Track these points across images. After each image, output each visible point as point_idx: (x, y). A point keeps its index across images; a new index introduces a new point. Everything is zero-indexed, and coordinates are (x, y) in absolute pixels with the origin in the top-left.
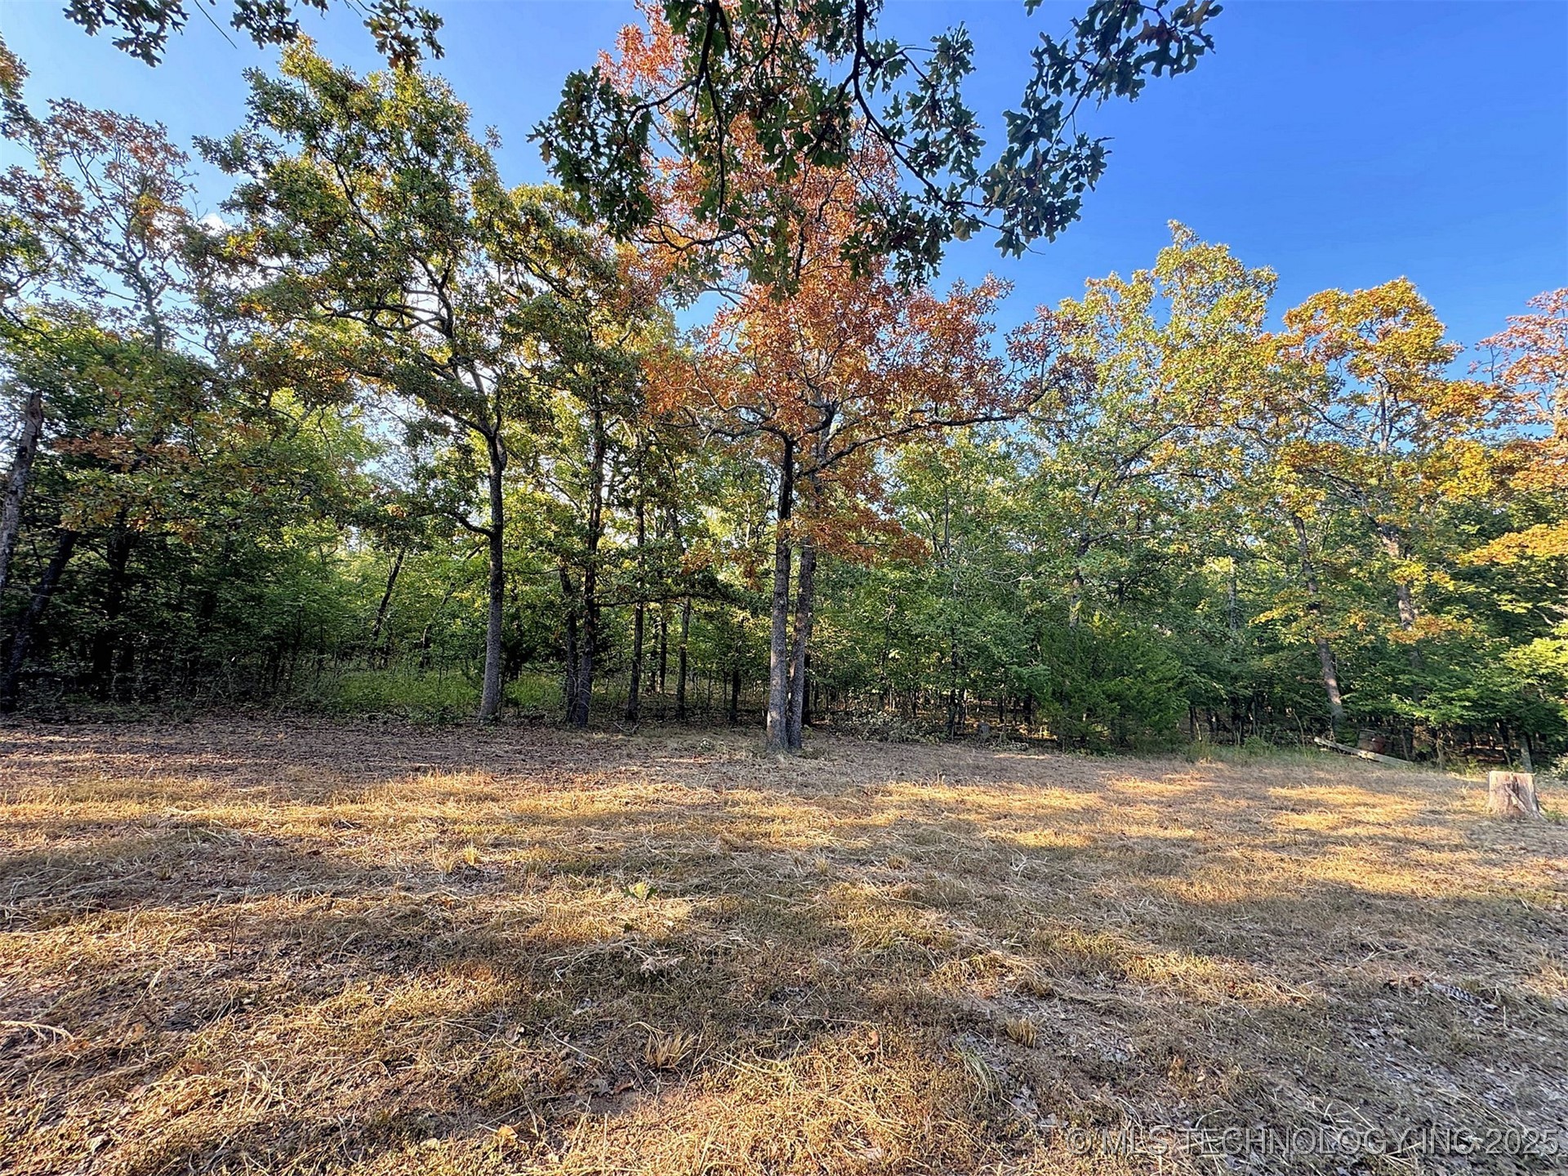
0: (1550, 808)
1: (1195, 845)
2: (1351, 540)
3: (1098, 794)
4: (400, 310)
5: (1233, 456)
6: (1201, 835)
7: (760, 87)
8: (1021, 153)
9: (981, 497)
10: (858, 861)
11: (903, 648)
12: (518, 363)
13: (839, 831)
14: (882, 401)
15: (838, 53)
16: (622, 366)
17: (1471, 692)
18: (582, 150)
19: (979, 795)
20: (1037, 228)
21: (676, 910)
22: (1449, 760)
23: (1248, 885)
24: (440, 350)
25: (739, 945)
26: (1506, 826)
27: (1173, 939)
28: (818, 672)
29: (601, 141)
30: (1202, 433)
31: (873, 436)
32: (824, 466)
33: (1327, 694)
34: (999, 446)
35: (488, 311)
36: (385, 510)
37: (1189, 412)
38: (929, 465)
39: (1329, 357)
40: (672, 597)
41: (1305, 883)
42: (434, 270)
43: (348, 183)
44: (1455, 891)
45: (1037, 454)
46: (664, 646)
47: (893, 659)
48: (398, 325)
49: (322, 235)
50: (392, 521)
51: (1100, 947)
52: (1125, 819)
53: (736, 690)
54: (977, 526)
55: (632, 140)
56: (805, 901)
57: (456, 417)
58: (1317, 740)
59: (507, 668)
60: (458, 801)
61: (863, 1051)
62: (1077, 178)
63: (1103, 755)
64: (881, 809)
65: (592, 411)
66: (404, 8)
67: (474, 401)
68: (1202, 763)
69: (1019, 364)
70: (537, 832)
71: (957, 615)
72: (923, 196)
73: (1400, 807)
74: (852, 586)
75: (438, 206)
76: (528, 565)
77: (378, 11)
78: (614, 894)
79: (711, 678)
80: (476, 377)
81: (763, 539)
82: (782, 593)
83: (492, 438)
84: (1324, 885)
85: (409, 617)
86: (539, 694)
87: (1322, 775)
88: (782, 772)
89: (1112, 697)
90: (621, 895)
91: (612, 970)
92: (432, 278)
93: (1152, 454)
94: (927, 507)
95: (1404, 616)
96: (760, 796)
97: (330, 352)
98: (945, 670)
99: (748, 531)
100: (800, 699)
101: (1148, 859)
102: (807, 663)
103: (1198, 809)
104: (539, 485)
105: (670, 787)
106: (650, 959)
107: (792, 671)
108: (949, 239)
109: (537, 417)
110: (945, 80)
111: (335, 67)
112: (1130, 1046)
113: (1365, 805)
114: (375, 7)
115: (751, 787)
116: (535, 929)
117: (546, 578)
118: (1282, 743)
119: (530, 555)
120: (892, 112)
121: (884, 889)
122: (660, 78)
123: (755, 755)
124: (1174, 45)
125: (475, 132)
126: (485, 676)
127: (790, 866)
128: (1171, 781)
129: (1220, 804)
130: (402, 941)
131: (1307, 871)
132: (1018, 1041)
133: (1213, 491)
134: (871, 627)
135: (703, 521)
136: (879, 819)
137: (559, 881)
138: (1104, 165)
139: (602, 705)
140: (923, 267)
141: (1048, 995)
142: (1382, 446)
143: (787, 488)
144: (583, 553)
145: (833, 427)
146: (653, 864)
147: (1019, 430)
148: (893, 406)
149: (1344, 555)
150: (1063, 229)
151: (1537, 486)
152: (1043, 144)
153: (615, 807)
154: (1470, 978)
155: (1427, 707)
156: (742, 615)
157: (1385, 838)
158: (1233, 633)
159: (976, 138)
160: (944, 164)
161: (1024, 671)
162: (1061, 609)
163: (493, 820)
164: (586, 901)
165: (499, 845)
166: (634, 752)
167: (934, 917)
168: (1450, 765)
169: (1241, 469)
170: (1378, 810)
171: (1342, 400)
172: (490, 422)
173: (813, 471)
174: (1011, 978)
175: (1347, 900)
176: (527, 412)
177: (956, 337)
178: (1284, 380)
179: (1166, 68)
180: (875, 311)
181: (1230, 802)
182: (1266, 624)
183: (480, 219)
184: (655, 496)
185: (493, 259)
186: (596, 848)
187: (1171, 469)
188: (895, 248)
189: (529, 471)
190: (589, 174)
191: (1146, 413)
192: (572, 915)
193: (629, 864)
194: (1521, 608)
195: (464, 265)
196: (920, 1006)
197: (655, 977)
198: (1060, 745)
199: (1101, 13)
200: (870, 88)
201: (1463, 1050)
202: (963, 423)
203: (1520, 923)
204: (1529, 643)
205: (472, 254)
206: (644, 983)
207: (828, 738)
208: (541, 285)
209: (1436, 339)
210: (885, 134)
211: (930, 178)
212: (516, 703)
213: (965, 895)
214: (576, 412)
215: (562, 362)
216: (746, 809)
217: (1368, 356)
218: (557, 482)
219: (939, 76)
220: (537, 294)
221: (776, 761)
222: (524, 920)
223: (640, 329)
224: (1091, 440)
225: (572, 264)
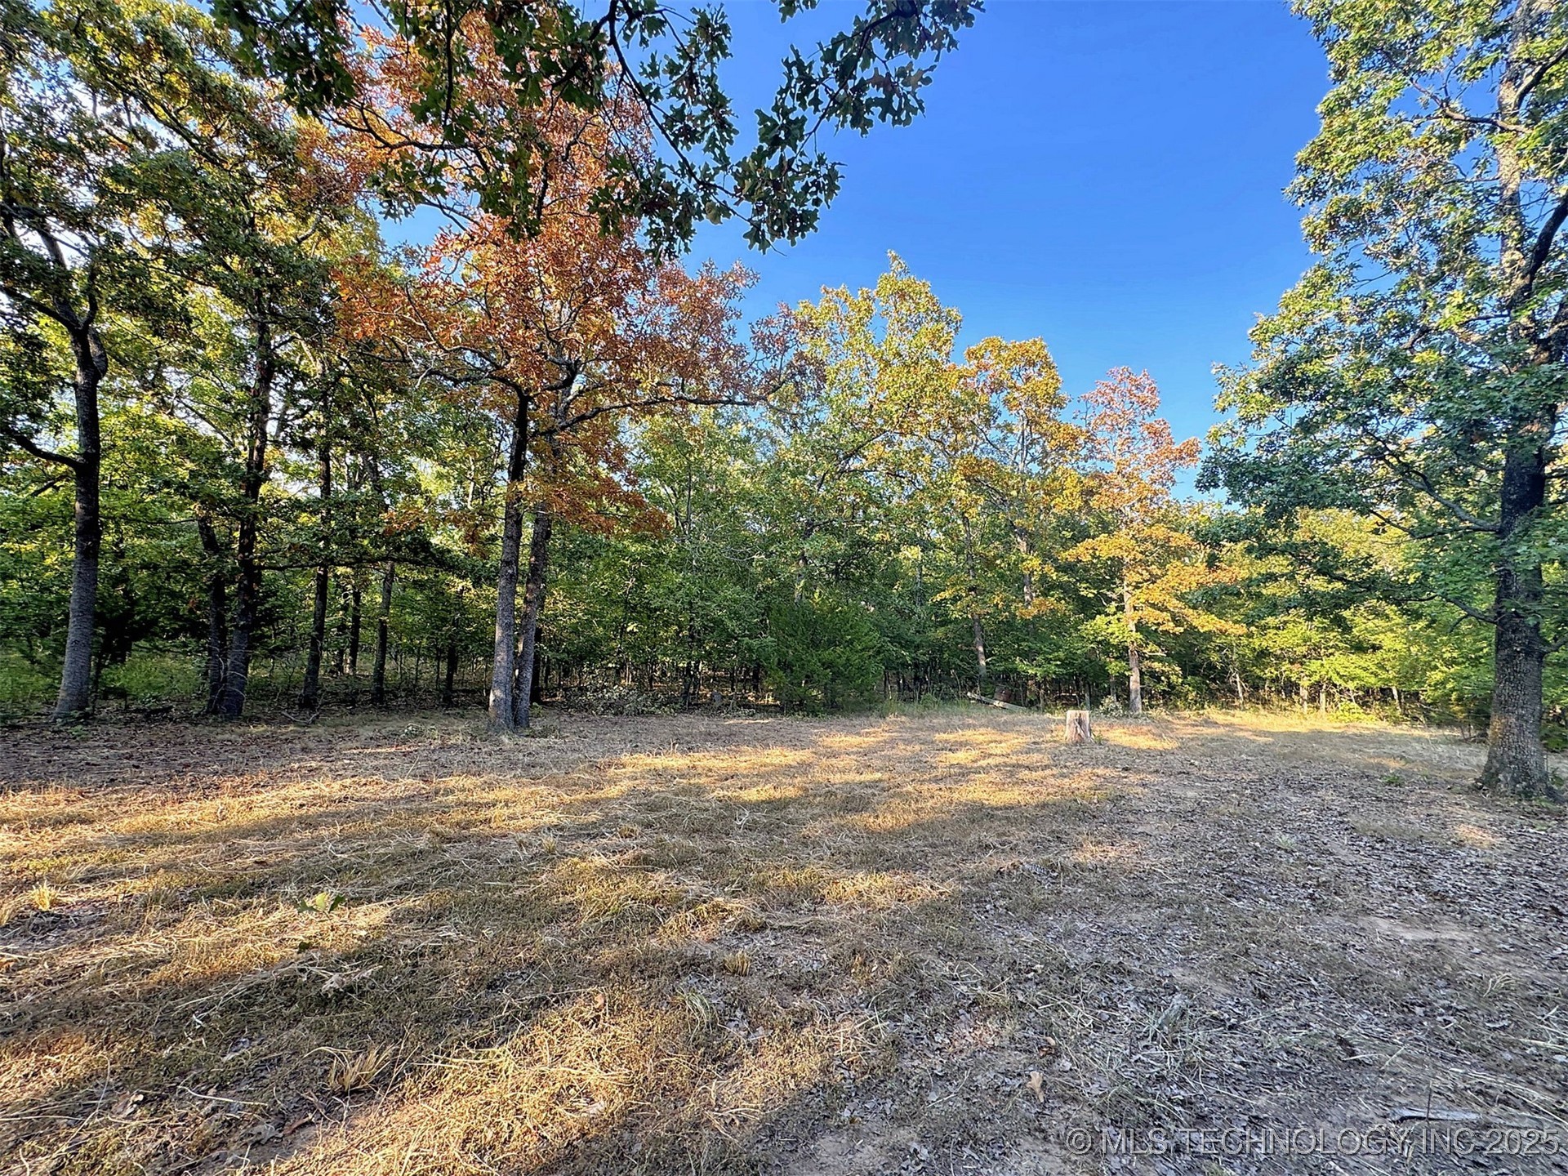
0: (1096, 734)
1: (881, 785)
2: (998, 538)
3: (811, 750)
5: (925, 462)
6: (886, 776)
8: (770, 153)
9: (723, 477)
10: (589, 835)
11: (641, 622)
12: (127, 236)
13: (568, 808)
14: (629, 368)
16: (301, 271)
17: (1061, 654)
19: (711, 760)
20: (781, 229)
21: (368, 918)
22: (1046, 705)
23: (916, 812)
25: (451, 941)
26: (1073, 749)
27: (862, 862)
28: (550, 646)
30: (904, 439)
31: (618, 403)
32: (563, 428)
33: (977, 658)
34: (740, 430)
35: (73, 152)
37: (895, 420)
38: (674, 441)
39: (992, 391)
40: (369, 561)
41: (954, 805)
44: (1042, 798)
45: (773, 442)
46: (356, 619)
47: (632, 632)
51: (806, 879)
52: (831, 769)
53: (452, 668)
54: (718, 505)
56: (530, 882)
57: (11, 294)
58: (969, 694)
59: (106, 648)
60: (17, 830)
61: (588, 1016)
62: (816, 193)
63: (816, 716)
64: (614, 782)
65: (255, 321)
68: (891, 718)
69: (761, 354)
70: (161, 854)
71: (695, 590)
72: (677, 167)
73: (1016, 741)
74: (590, 557)
76: (144, 511)
78: (283, 912)
79: (419, 656)
80: (49, 240)
81: (489, 501)
82: (511, 561)
83: (80, 333)
84: (966, 805)
86: (162, 680)
87: (970, 721)
88: (506, 754)
89: (827, 665)
90: (293, 912)
91: (282, 998)
93: (866, 453)
94: (670, 482)
95: (1027, 598)
96: (478, 781)
98: (682, 642)
99: (470, 490)
100: (529, 676)
101: (847, 800)
102: (538, 638)
103: (885, 756)
104: (164, 406)
105: (364, 781)
106: (336, 976)
107: (521, 646)
108: (701, 218)
109: (162, 315)
110: (703, 56)
112: (824, 956)
113: (996, 741)
115: (468, 772)
116: (160, 973)
117: (173, 530)
118: (947, 699)
119: (148, 498)
120: (649, 70)
121: (615, 858)
123: (474, 738)
124: (895, 97)
126: (67, 659)
127: (514, 849)
128: (867, 734)
129: (902, 750)
131: (956, 796)
132: (734, 973)
133: (909, 489)
134: (609, 600)
135: (412, 475)
136: (613, 791)
137: (198, 909)
138: (838, 188)
139: (264, 691)
140: (675, 240)
141: (762, 928)
142: (1021, 465)
143: (520, 446)
144: (236, 501)
145: (575, 387)
146: (339, 870)
147: (758, 416)
148: (640, 376)
149: (994, 549)
150: (803, 236)
151: (1104, 507)
152: (788, 152)
153: (284, 811)
154: (1046, 857)
155: (1036, 666)
156: (460, 584)
157: (1006, 765)
158: (918, 609)
159: (730, 125)
160: (699, 141)
161: (755, 643)
162: (788, 586)
163: (83, 848)
164: (240, 927)
165: (95, 878)
166: (312, 745)
167: (663, 877)
168: (1047, 708)
169: (930, 474)
170: (1003, 745)
171: (999, 427)
172: (77, 310)
173: (551, 432)
174: (731, 919)
175: (979, 814)
176: (145, 305)
177: (705, 316)
178: (962, 404)
179: (889, 117)
180: (624, 272)
181: (908, 748)
182: (940, 602)
183: (60, 16)
184: (347, 438)
185: (83, 79)
186: (256, 862)
187: (880, 468)
188: (647, 213)
189: (146, 385)
190: (257, 14)
191: (863, 416)
192: (219, 947)
193: (304, 875)
194: (1090, 594)
195: (27, 74)
196: (646, 962)
197: (341, 997)
198: (782, 709)
199: (841, 47)
200: (627, 38)
201: (1037, 908)
202: (707, 403)
203: (1075, 815)
204: (1094, 618)
205: (42, 62)
206: (326, 1004)
207: (560, 715)
208: (170, 137)
209: (1056, 388)
210: (641, 92)
211: (684, 152)
212: (121, 693)
213: (693, 853)
214: (226, 318)
215: (206, 249)
216: (462, 797)
217: (1016, 395)
218: (195, 406)
219: (698, 51)
220: (163, 148)
221: (499, 743)
222: (140, 965)
223: (330, 231)
224: (819, 434)
225: (224, 123)
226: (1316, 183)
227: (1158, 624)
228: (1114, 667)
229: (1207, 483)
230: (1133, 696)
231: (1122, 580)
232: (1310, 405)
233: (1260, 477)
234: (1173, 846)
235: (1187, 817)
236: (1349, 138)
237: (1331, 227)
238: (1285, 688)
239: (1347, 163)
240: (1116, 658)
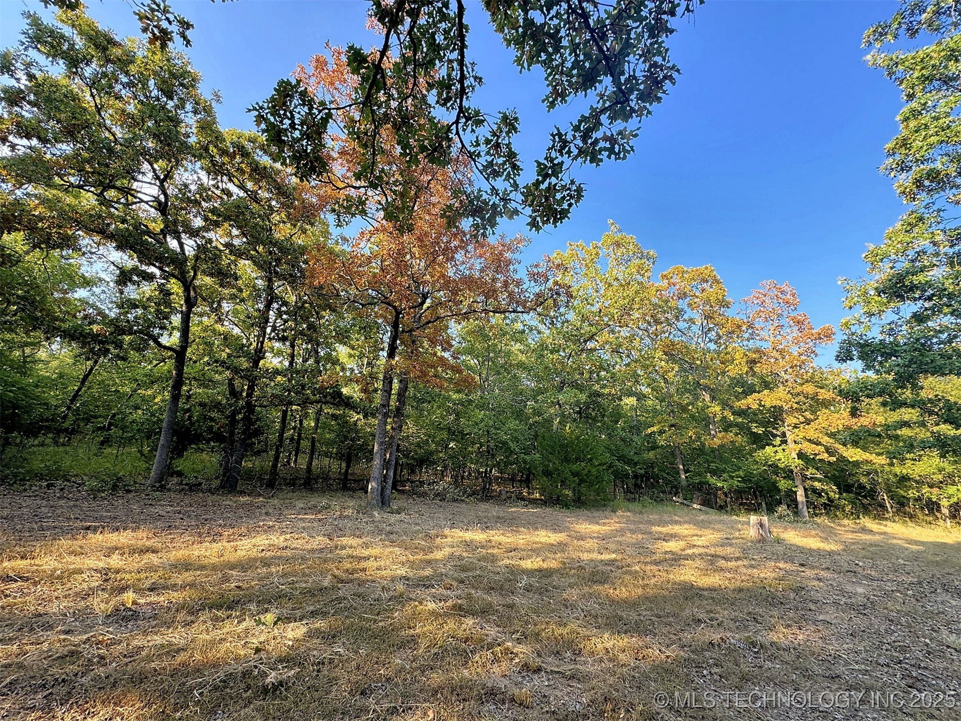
0: (775, 534)
1: (616, 563)
2: (689, 391)
3: (566, 533)
4: (126, 191)
5: (636, 343)
6: (619, 557)
7: (400, 113)
8: (543, 182)
9: (508, 354)
10: (424, 585)
11: (458, 442)
12: (214, 239)
13: (412, 565)
14: (456, 294)
15: (448, 108)
16: (291, 251)
17: (742, 473)
18: (283, 124)
19: (500, 537)
20: (548, 220)
21: (295, 632)
22: (732, 509)
23: (643, 587)
24: (155, 221)
25: (340, 655)
26: (758, 545)
27: (606, 625)
28: (404, 455)
29: (297, 121)
30: (621, 329)
31: (449, 314)
32: (418, 328)
33: (678, 473)
34: (519, 326)
35: (197, 203)
36: (91, 329)
37: (616, 318)
38: (480, 333)
39: (679, 298)
40: (310, 403)
41: (670, 584)
42: (158, 169)
43: (98, 101)
44: (738, 583)
45: (539, 333)
46: (299, 435)
47: (452, 448)
48: (123, 200)
49: (70, 133)
50: (95, 337)
51: (568, 634)
52: (581, 549)
53: (348, 467)
54: (505, 370)
55: (317, 125)
56: (388, 617)
57: (161, 269)
58: (674, 498)
59: (175, 448)
60: (122, 554)
62: (569, 200)
63: (569, 508)
64: (439, 548)
65: (266, 277)
66: (165, 11)
67: (178, 261)
68: (619, 513)
69: (533, 283)
70: (188, 576)
71: (491, 423)
72: (489, 191)
73: (712, 536)
74: (429, 402)
75: (169, 131)
76: (203, 375)
77: (147, 9)
78: (248, 623)
79: (330, 457)
80: (181, 245)
81: (375, 370)
82: (385, 405)
83: (187, 286)
84: (680, 584)
85: (97, 406)
86: (200, 467)
87: (677, 518)
88: (376, 524)
89: (575, 474)
90: (253, 623)
91: (243, 686)
92: (156, 174)
93: (597, 338)
94: (477, 357)
95: (713, 432)
96: (360, 541)
97: (62, 214)
98: (482, 455)
99: (365, 363)
100: (392, 474)
101: (593, 574)
102: (398, 450)
103: (618, 541)
104: (220, 320)
105: (296, 536)
106: (273, 674)
107: (388, 456)
108: (502, 217)
109: (224, 276)
110: (504, 134)
111: (101, 27)
112: (584, 699)
113: (697, 535)
114: (144, 6)
115: (354, 535)
116: (181, 658)
117: (215, 383)
118: (658, 500)
119: (206, 368)
120: (475, 144)
121: (441, 605)
122: (336, 89)
123: (358, 512)
124: (616, 146)
125: (204, 91)
126: (158, 454)
127: (379, 592)
128: (604, 524)
129: (629, 538)
130: (56, 680)
131: (671, 576)
132: (521, 704)
133: (628, 360)
134: (439, 427)
135: (336, 354)
136: (439, 555)
137: (205, 616)
138: (583, 196)
139: (249, 475)
140: (487, 229)
141: (538, 670)
142: (702, 345)
143: (394, 339)
144: (247, 370)
145: (425, 306)
146: (280, 596)
147: (531, 319)
148: (462, 298)
149: (686, 399)
150: (561, 222)
151: (765, 371)
152: (554, 180)
153: (254, 553)
154: (746, 635)
155: (723, 481)
156: (356, 417)
157: (707, 555)
158: (636, 438)
159: (518, 167)
160: (501, 176)
161: (528, 458)
162: (549, 421)
163: (152, 568)
164: (225, 630)
165: (155, 588)
166: (271, 511)
167: (471, 622)
168: (733, 512)
169: (640, 351)
170: (703, 538)
171: (685, 320)
172: (188, 275)
173: (411, 331)
174: (517, 660)
175: (690, 592)
176: (218, 273)
177: (500, 263)
178: (660, 307)
179: (613, 156)
180: (455, 243)
181: (634, 536)
182: (651, 434)
183: (200, 144)
184: (305, 335)
185: (205, 170)
186: (236, 587)
187: (607, 347)
188: (471, 216)
189: (213, 310)
190: (286, 139)
191: (596, 316)
192: (213, 643)
193: (261, 598)
194: (760, 431)
195: (182, 170)
196: (461, 688)
197: (276, 687)
198: (546, 503)
199: (583, 124)
200: (464, 130)
201: (745, 678)
202: (500, 312)
203: (766, 600)
204: (764, 448)
205: (189, 164)
206: (267, 692)
207: (408, 499)
208: (239, 192)
209: (724, 296)
210: (471, 155)
211: (493, 183)
212: (180, 474)
213: (490, 605)
214: (254, 275)
215: (248, 243)
216: (350, 551)
217: (696, 300)
218: (233, 319)
219: (501, 131)
220: (235, 197)
221: (372, 516)
222: (172, 651)
223: (306, 230)
224: (568, 328)
225: (263, 184)
226: (903, 162)
227: (815, 454)
228: (783, 484)
229: (844, 356)
230: (800, 506)
231: (784, 422)
232: (920, 303)
233: (887, 354)
234: (852, 635)
235: (860, 610)
236: (924, 133)
237: (917, 187)
238: (927, 505)
239: (925, 148)
240: (784, 478)
